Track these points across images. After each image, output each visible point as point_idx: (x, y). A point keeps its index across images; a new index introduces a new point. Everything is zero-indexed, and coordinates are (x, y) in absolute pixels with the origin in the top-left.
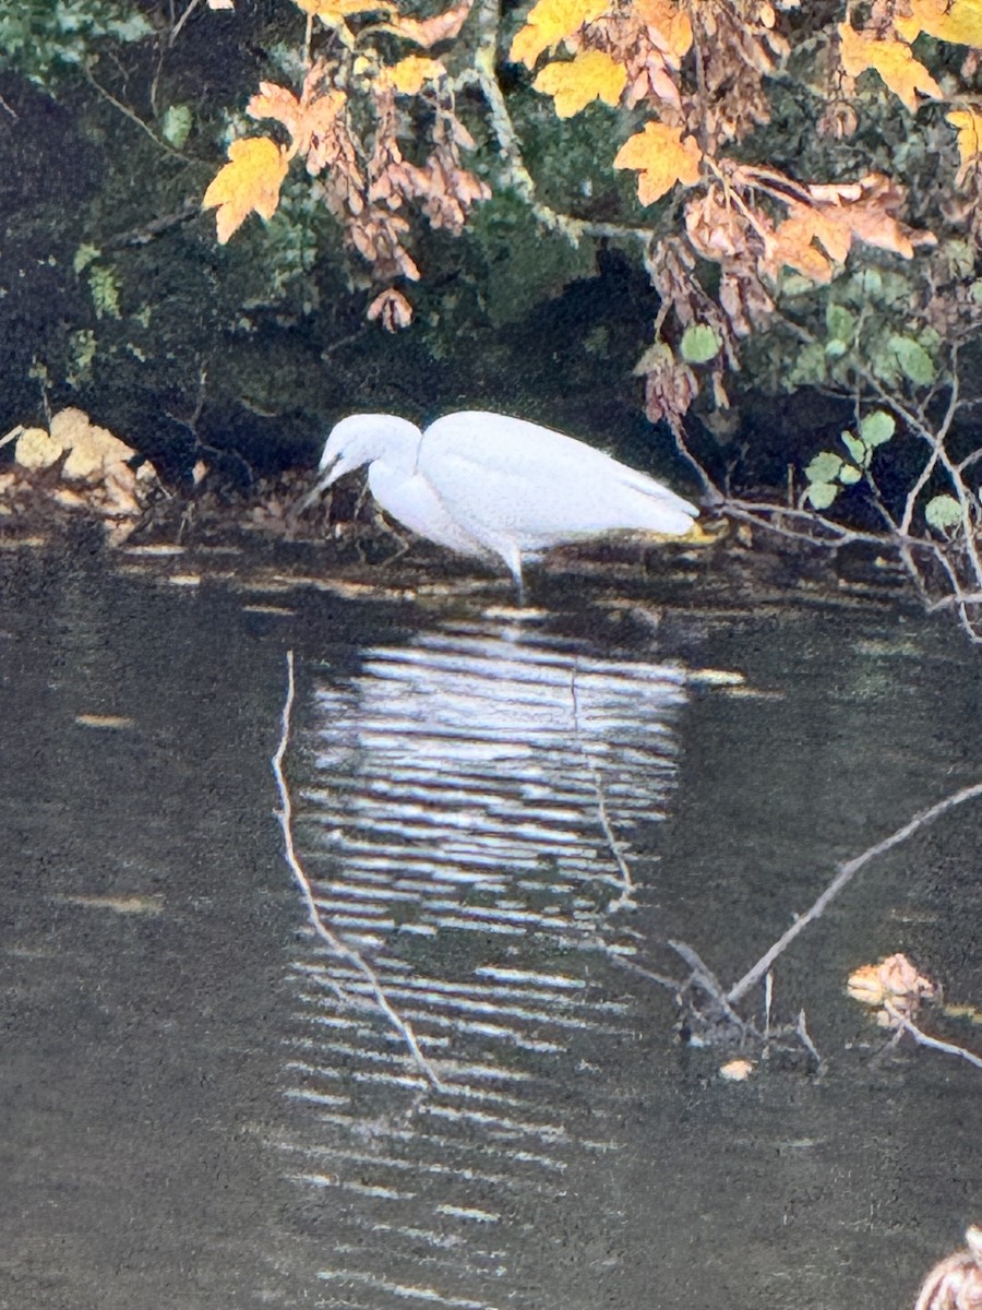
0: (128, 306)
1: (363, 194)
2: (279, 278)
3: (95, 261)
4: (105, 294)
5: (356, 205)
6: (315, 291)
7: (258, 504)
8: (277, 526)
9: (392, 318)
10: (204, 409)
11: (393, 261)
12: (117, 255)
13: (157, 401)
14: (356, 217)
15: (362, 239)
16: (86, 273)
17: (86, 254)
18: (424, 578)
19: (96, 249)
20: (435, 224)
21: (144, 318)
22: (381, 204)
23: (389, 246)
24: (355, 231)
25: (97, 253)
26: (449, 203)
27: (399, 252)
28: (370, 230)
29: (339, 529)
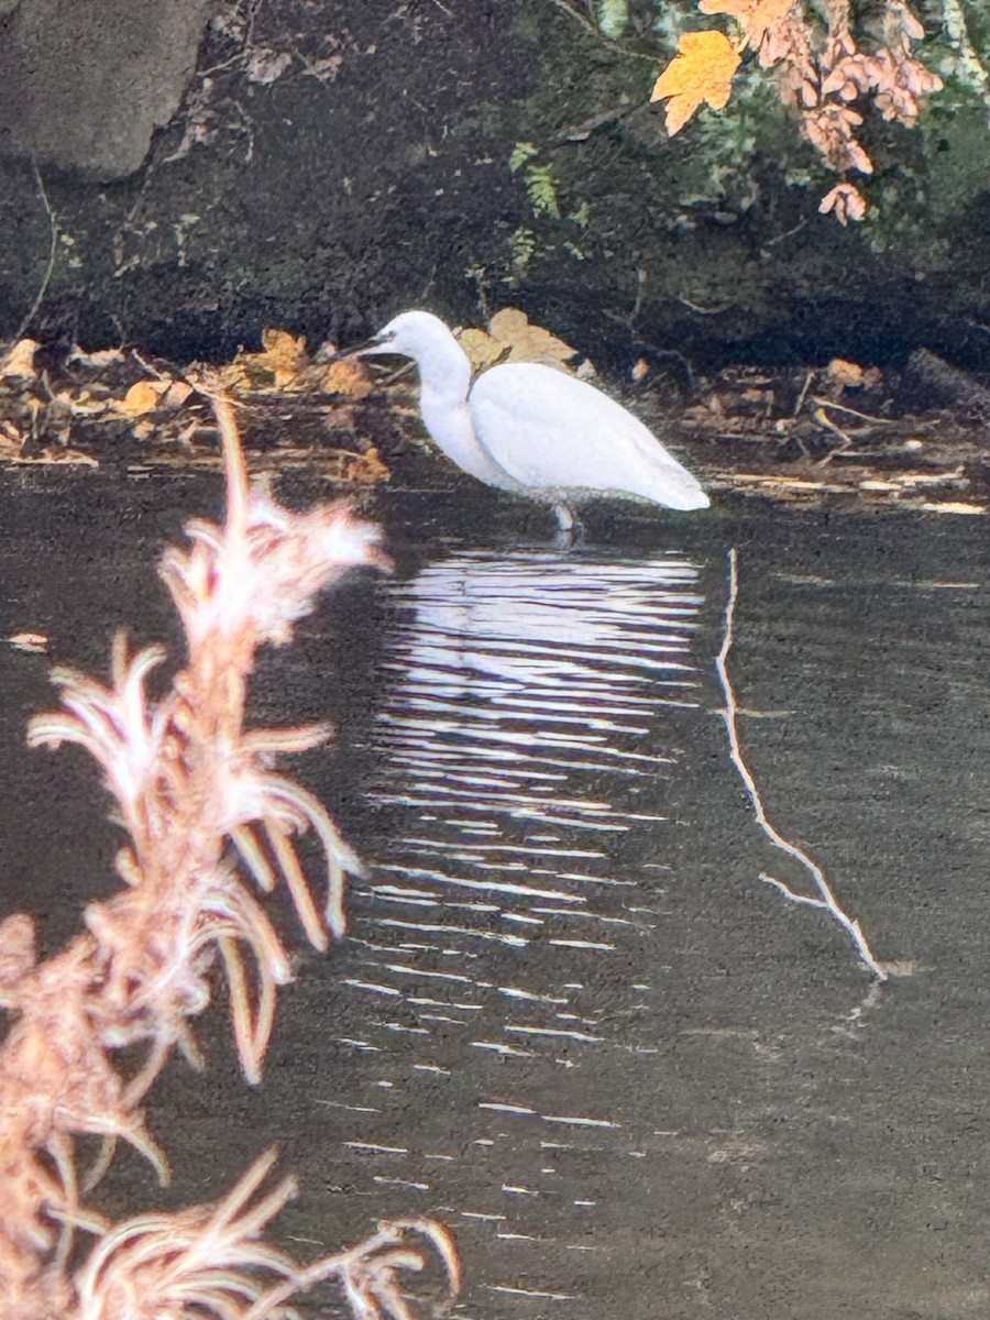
0: (566, 204)
1: (817, 87)
2: (717, 173)
3: (533, 160)
4: (543, 192)
5: (810, 98)
6: (754, 186)
7: (698, 402)
8: (719, 423)
9: (845, 211)
10: (643, 305)
11: (846, 155)
12: (553, 153)
13: (596, 299)
14: (809, 109)
15: (815, 132)
16: (523, 171)
17: (522, 152)
18: (866, 474)
19: (534, 147)
20: (888, 116)
21: (580, 217)
22: (834, 97)
23: (842, 139)
24: (809, 124)
25: (533, 151)
26: (901, 95)
27: (853, 145)
28: (823, 122)
29: (780, 425)
